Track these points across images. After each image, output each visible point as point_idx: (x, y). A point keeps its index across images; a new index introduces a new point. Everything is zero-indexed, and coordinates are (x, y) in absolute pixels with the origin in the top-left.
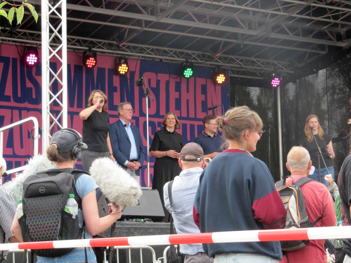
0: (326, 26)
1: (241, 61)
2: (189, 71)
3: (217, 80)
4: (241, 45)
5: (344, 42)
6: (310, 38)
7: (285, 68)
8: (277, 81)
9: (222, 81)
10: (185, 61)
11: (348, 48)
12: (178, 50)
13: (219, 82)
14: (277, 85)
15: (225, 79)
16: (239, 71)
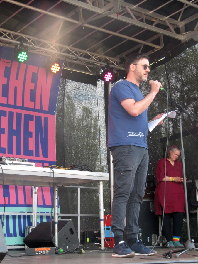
0: (167, 16)
1: (76, 52)
2: (23, 54)
3: (52, 69)
4: (83, 26)
5: (183, 35)
6: (153, 26)
7: (116, 64)
8: (109, 76)
9: (57, 71)
10: (18, 44)
11: (187, 41)
12: (12, 32)
13: (53, 72)
14: (109, 79)
15: (59, 69)
16: (73, 64)
